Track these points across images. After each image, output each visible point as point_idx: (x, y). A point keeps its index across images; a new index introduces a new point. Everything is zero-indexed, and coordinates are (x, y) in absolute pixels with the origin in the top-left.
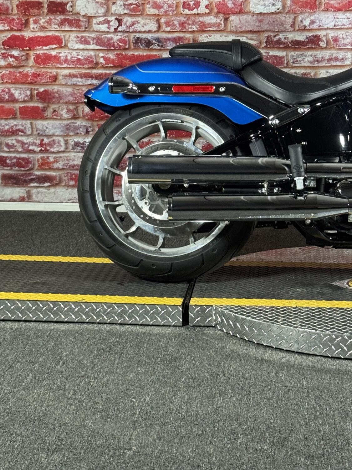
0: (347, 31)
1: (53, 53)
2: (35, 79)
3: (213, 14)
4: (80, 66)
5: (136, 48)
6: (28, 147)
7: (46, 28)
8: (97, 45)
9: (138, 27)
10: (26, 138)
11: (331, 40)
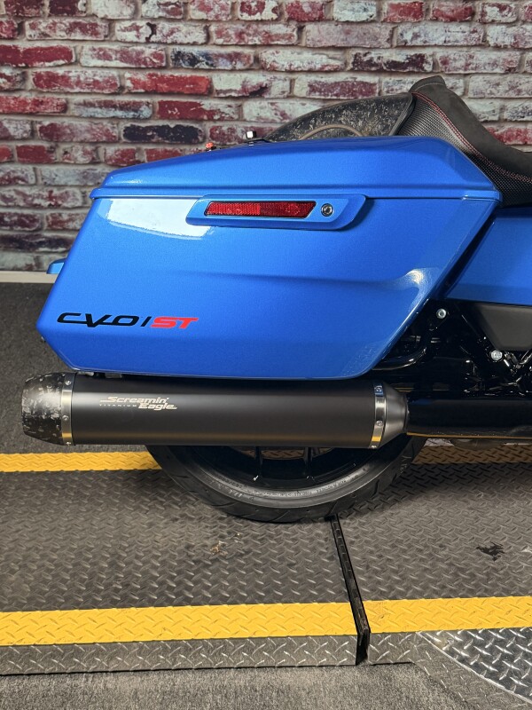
0: (460, 49)
1: (60, 72)
2: (37, 108)
3: (283, 20)
4: (98, 91)
5: (177, 67)
6: (33, 200)
7: (49, 36)
8: (121, 61)
9: (179, 37)
10: (29, 188)
11: (439, 61)
